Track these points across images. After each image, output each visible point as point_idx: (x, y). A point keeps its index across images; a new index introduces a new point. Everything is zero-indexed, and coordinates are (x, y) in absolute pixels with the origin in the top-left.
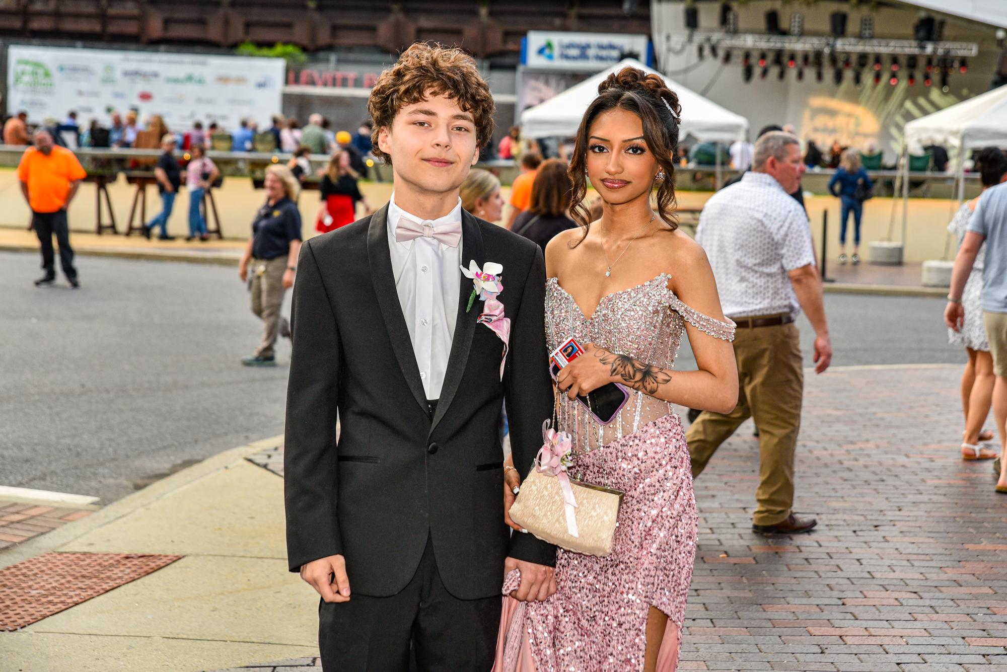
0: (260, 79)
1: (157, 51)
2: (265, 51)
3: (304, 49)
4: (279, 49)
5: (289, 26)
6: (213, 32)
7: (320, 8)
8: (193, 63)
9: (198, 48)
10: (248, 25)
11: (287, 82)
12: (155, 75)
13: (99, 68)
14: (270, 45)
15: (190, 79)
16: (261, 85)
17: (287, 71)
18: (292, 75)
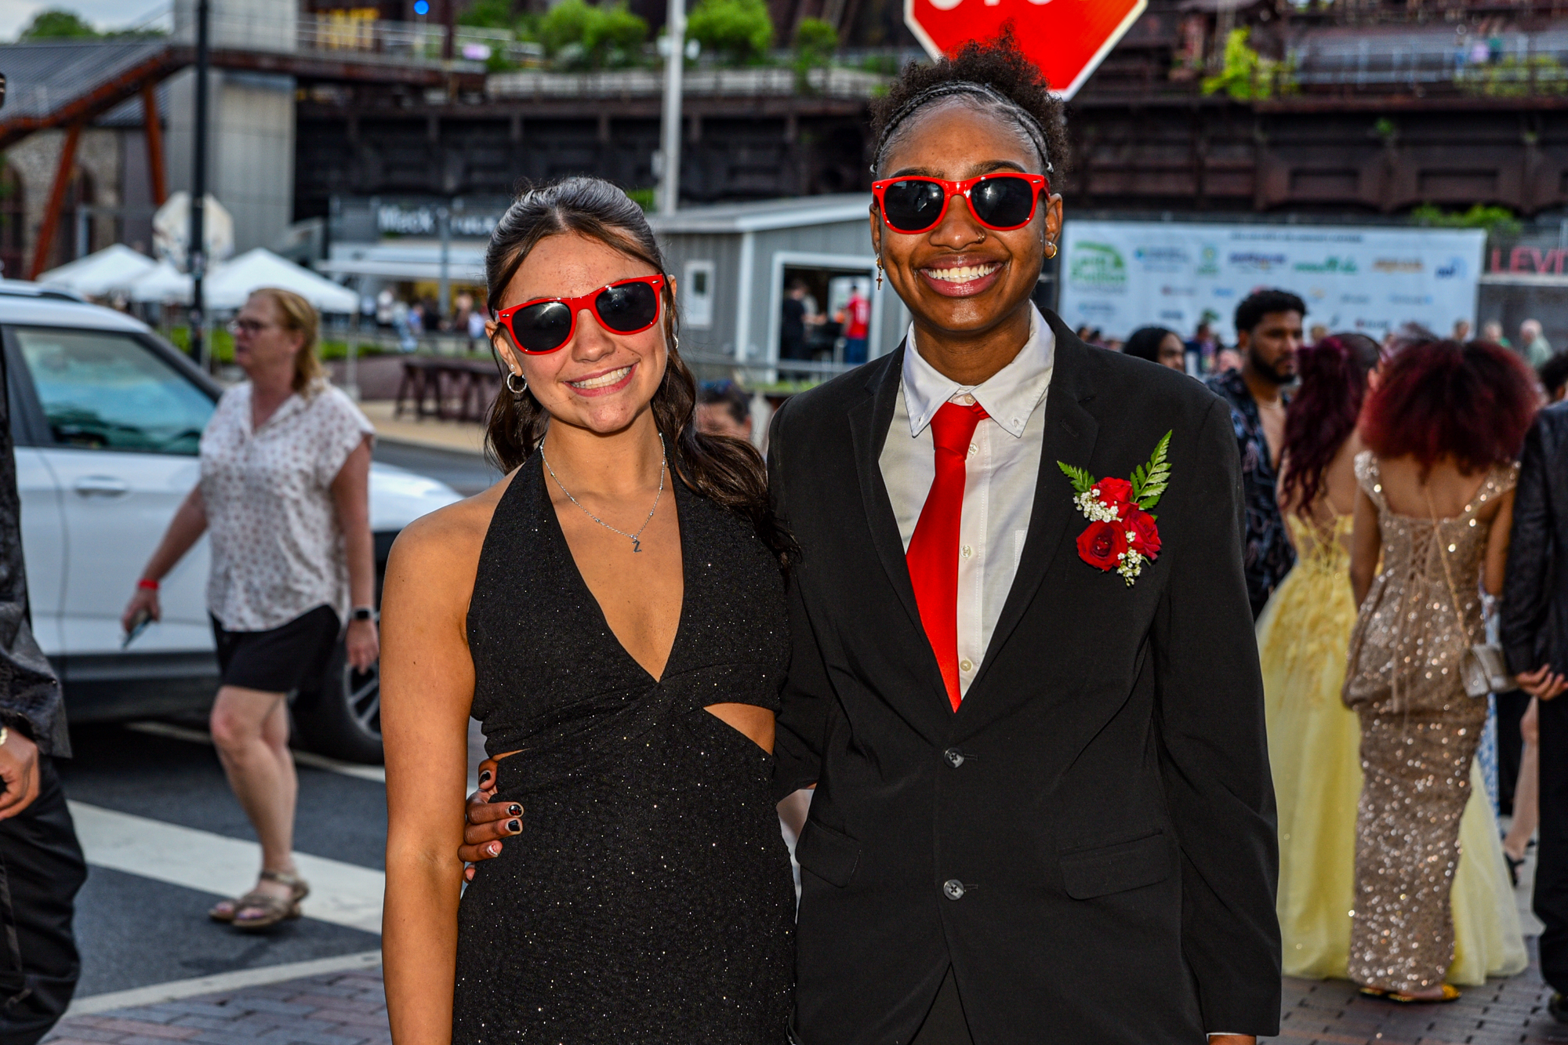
0: (1445, 263)
1: (1284, 223)
2: (1455, 218)
3: (1517, 213)
4: (1478, 213)
5: (1492, 174)
6: (1367, 190)
7: (1543, 144)
8: (1339, 239)
9: (1349, 217)
10: (1424, 175)
11: (1487, 267)
12: (1280, 259)
13: (1194, 251)
14: (1461, 207)
15: (1332, 264)
16: (1445, 272)
17: (1489, 248)
18: (1496, 257)
